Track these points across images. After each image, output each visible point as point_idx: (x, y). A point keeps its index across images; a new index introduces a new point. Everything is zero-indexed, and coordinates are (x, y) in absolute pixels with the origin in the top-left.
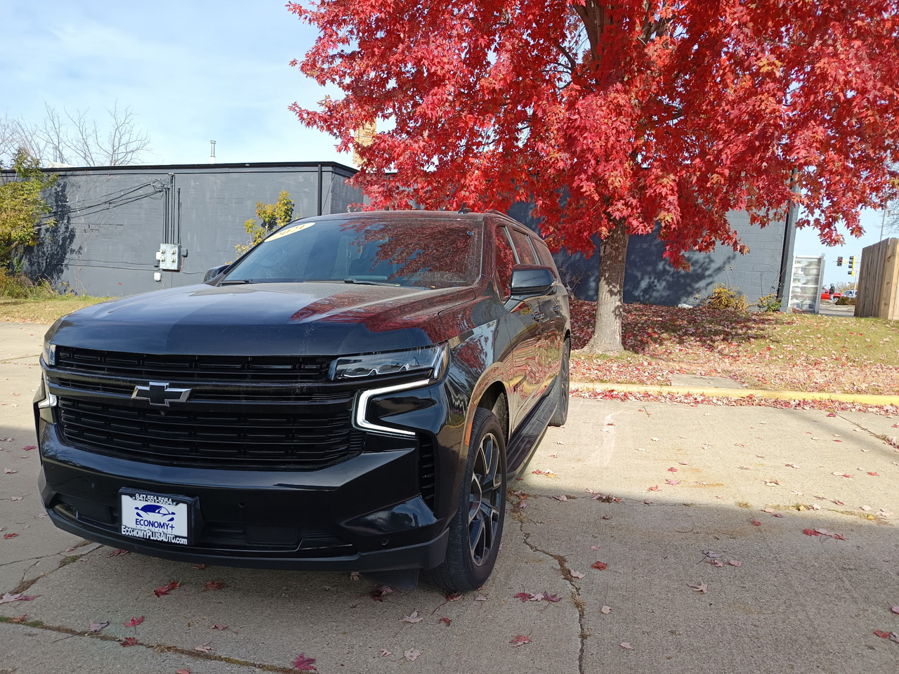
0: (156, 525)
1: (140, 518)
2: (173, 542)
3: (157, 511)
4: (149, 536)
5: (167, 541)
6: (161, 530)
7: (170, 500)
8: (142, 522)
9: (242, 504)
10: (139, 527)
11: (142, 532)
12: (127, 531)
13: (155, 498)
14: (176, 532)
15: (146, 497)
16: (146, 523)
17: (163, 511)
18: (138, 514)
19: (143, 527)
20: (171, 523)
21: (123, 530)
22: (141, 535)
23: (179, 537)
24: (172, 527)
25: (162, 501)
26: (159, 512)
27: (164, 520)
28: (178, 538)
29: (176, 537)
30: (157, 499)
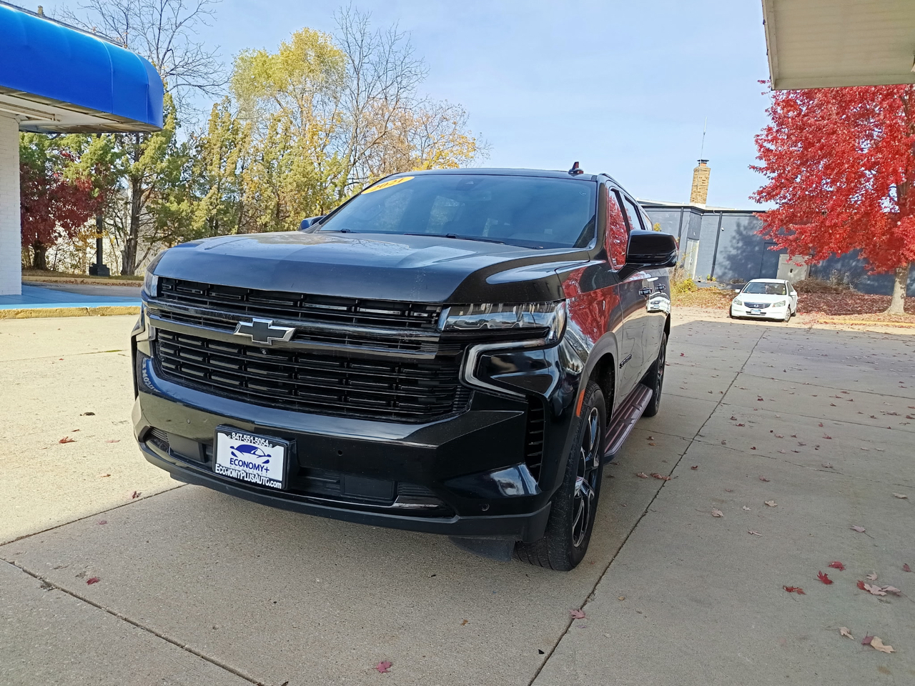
0: (251, 466)
1: (235, 458)
2: (267, 485)
3: (252, 452)
4: (243, 477)
5: (260, 483)
6: (255, 472)
7: (267, 441)
8: (237, 462)
9: (340, 453)
10: (233, 466)
11: (236, 472)
12: (221, 470)
13: (252, 438)
14: (270, 475)
15: (243, 437)
16: (241, 463)
17: (259, 452)
18: (233, 453)
20: (266, 465)
21: (217, 468)
22: (234, 475)
23: (274, 480)
24: (267, 470)
25: (258, 442)
26: (254, 453)
27: (259, 461)
28: (272, 482)
29: (270, 480)
30: (254, 439)
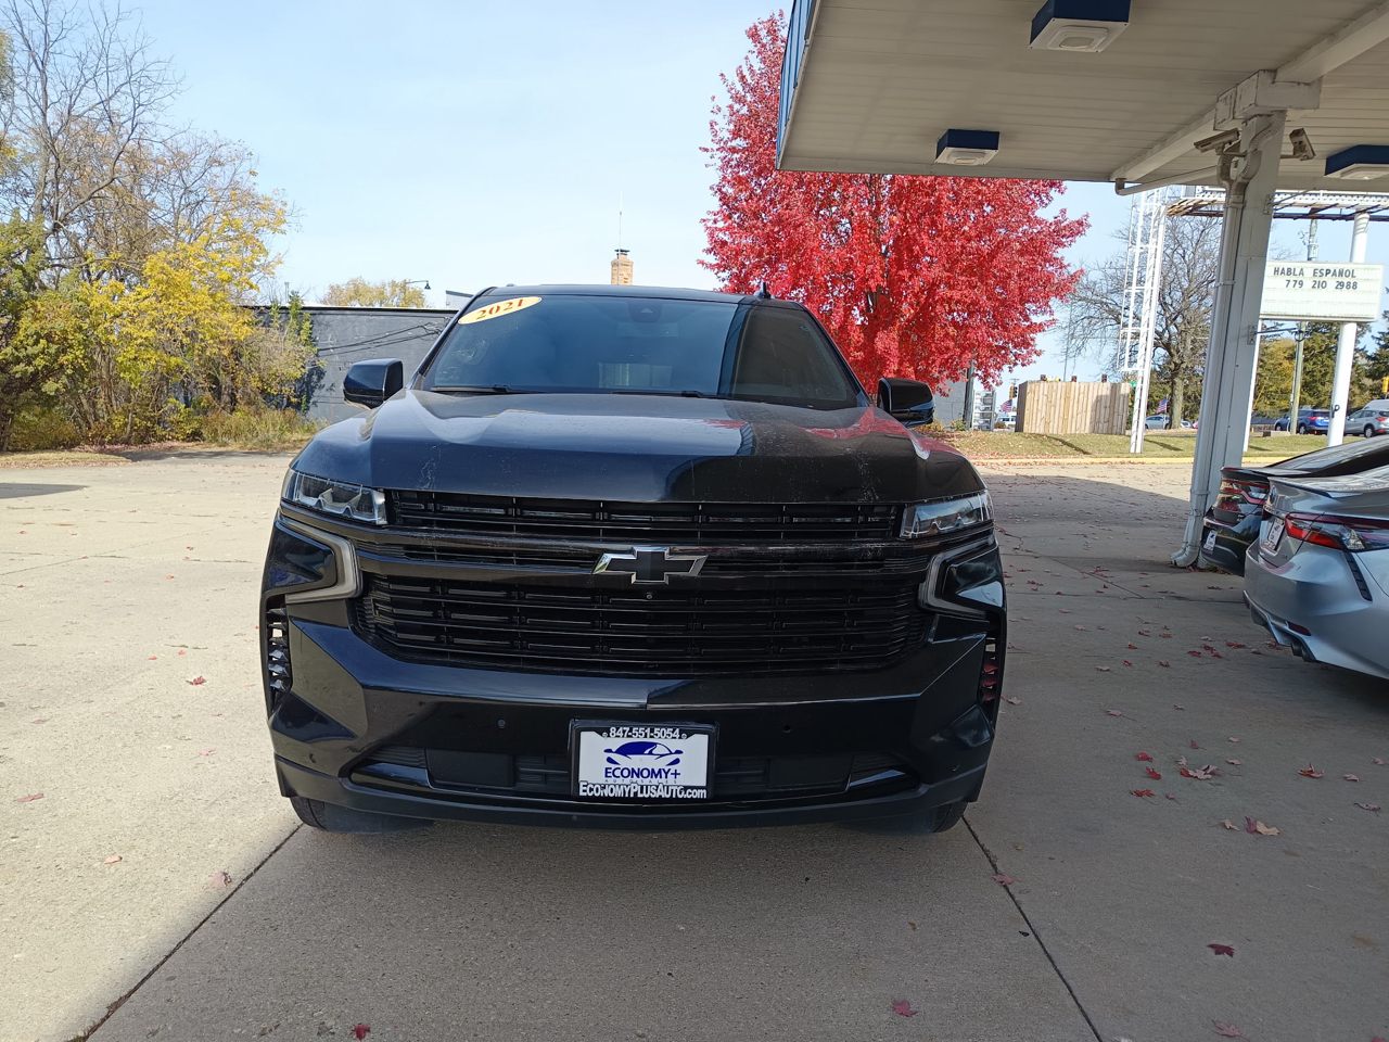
0: (645, 773)
1: (614, 766)
2: (680, 796)
3: (647, 752)
4: (636, 793)
5: (668, 796)
6: (655, 781)
7: (677, 730)
8: (618, 773)
9: (787, 728)
10: (611, 781)
11: (619, 787)
12: (591, 790)
13: (648, 731)
14: (683, 781)
15: (631, 731)
16: (626, 773)
17: (658, 750)
18: (610, 760)
19: (619, 781)
20: (673, 768)
21: (582, 788)
22: (618, 792)
23: (692, 788)
24: (676, 774)
25: (660, 734)
26: (650, 753)
27: (662, 763)
28: (689, 790)
29: (686, 788)
30: (652, 731)
